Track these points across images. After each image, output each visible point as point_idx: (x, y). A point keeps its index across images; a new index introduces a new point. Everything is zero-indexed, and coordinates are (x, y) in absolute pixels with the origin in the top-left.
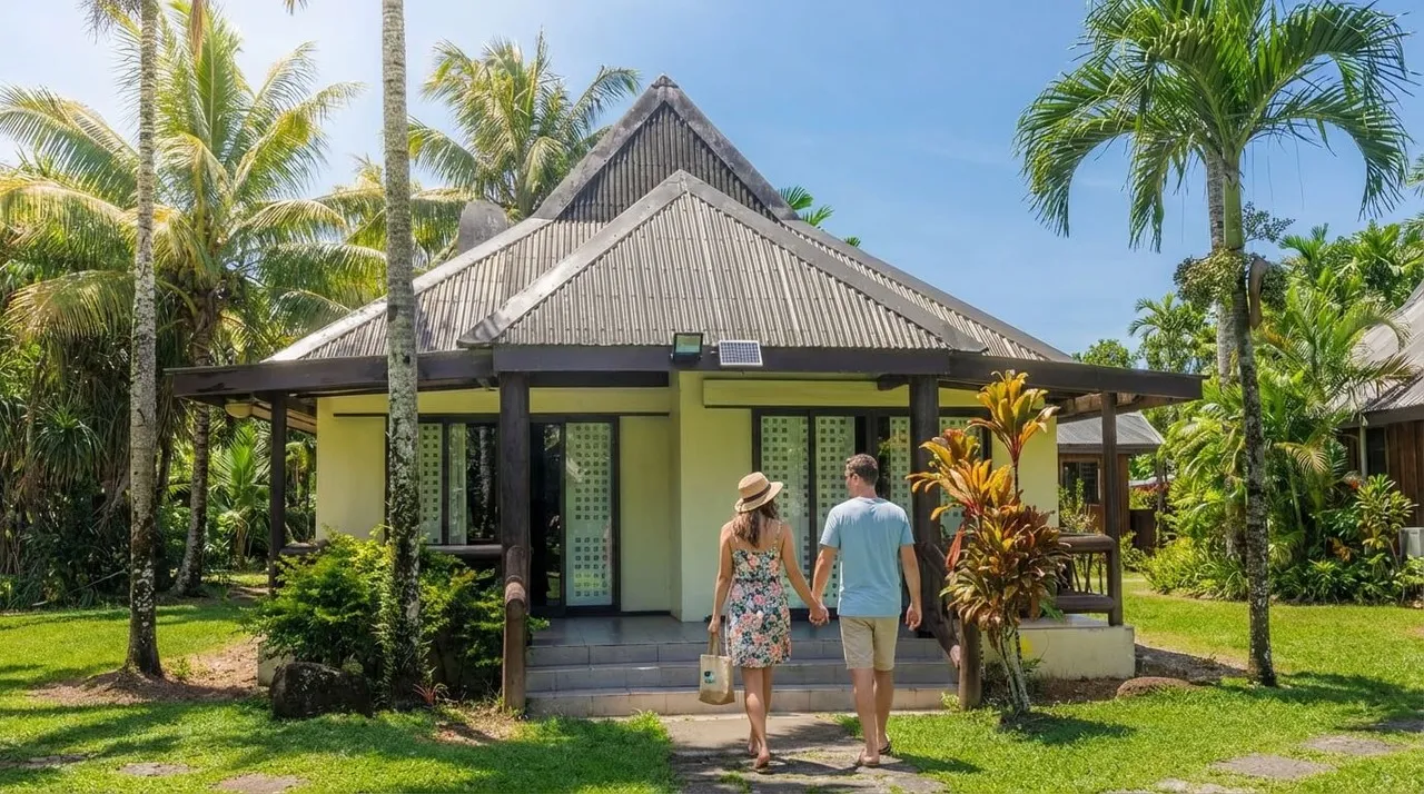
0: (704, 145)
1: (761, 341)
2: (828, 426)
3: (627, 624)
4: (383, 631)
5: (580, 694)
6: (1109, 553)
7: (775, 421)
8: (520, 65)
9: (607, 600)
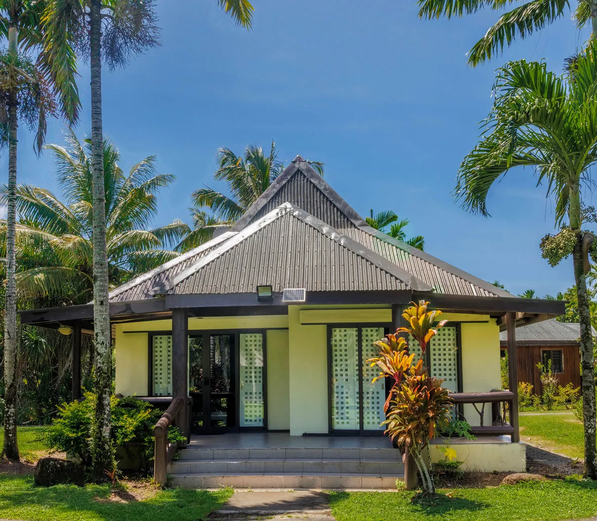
0: (318, 189)
1: (307, 289)
2: (369, 333)
3: (271, 435)
4: (91, 441)
5: (200, 476)
6: (510, 402)
7: (340, 331)
8: (262, 158)
9: (261, 424)
